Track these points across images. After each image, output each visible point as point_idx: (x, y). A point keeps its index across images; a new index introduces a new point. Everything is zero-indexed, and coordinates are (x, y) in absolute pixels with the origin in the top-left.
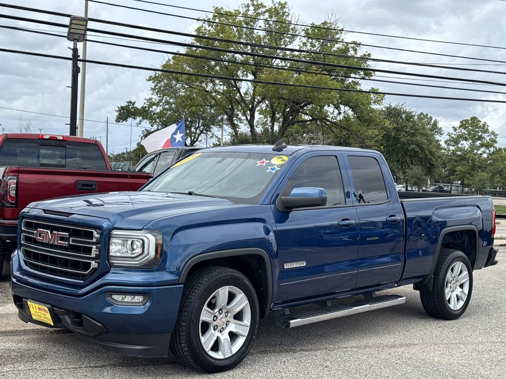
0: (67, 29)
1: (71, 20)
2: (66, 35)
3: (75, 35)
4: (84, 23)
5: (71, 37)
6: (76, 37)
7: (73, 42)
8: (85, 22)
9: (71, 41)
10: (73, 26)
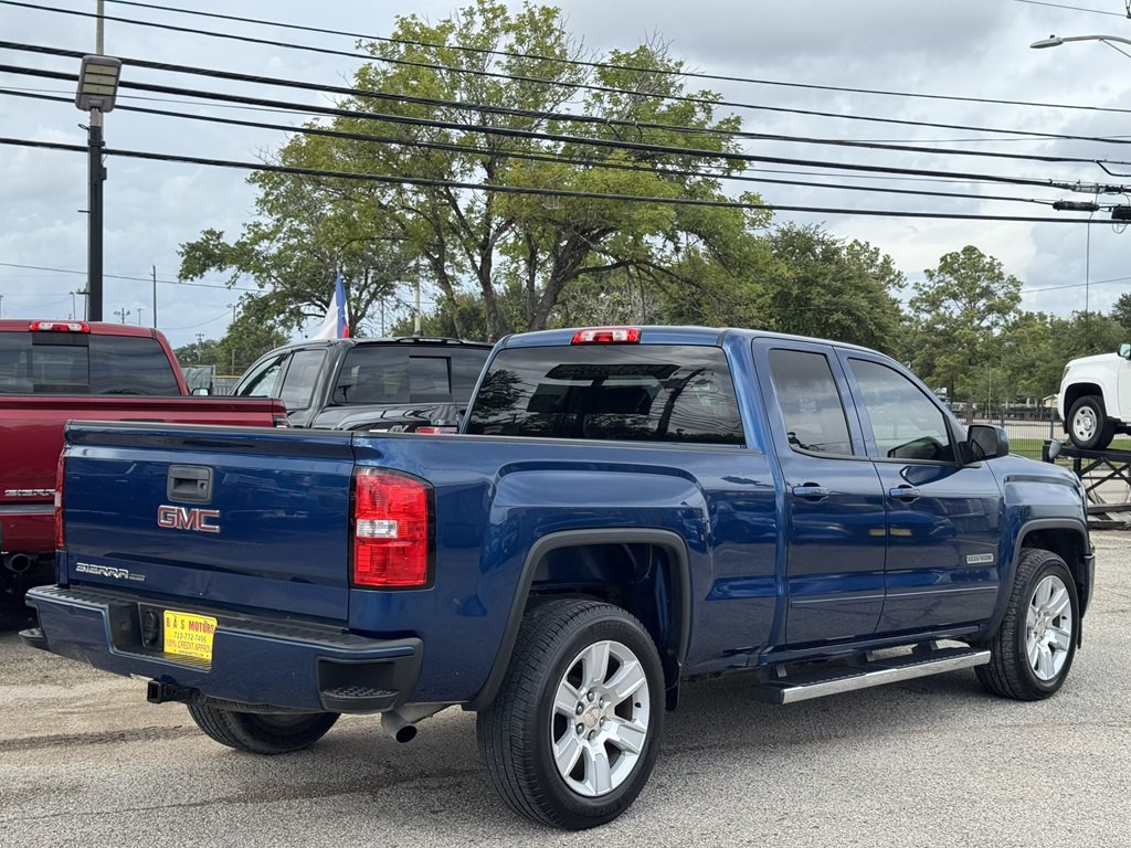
0: (76, 84)
1: (85, 65)
2: (73, 97)
3: (94, 97)
4: (113, 71)
5: (83, 101)
6: (96, 101)
7: (89, 113)
8: (116, 69)
9: (85, 110)
10: (88, 78)
